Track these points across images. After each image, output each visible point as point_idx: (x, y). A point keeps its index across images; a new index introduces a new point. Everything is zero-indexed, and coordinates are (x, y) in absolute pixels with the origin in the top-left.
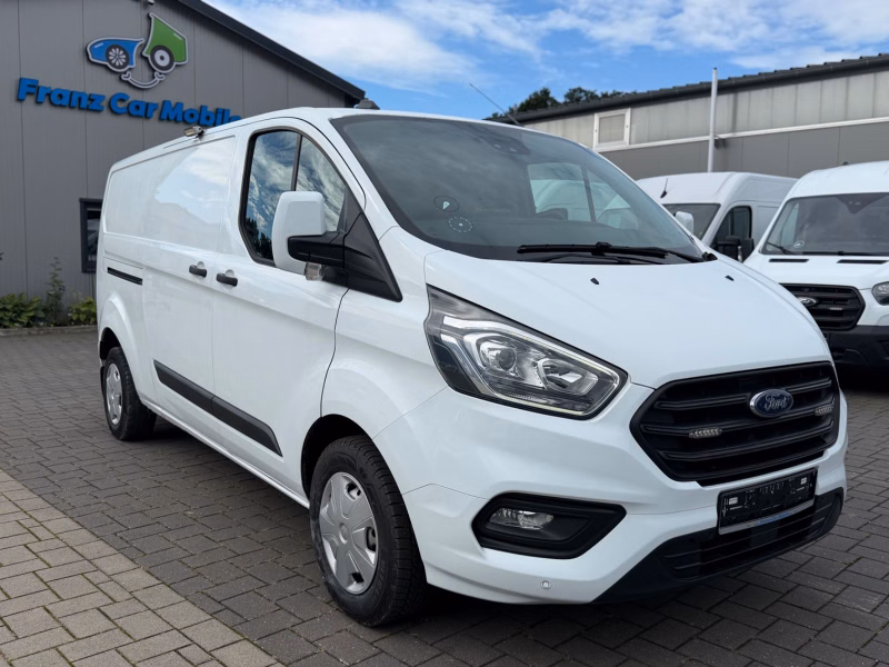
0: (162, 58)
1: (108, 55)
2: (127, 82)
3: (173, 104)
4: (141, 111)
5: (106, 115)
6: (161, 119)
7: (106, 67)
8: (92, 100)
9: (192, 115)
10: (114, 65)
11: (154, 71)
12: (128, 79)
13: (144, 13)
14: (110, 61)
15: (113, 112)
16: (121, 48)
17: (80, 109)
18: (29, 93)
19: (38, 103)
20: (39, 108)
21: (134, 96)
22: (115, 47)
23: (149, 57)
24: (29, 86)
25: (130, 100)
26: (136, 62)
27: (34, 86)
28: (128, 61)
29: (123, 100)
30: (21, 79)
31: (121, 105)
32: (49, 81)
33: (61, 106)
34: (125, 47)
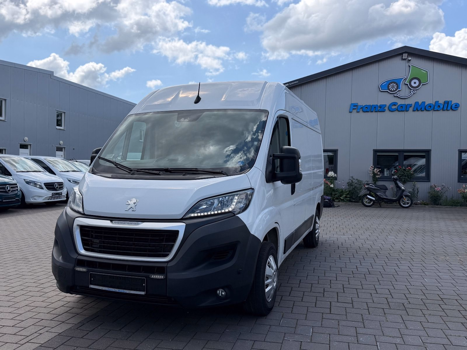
0: (415, 83)
1: (388, 87)
2: (397, 96)
3: (420, 103)
4: (404, 108)
5: (387, 113)
6: (413, 111)
7: (387, 91)
8: (381, 107)
9: (430, 106)
10: (391, 91)
11: (412, 89)
12: (398, 96)
13: (407, 65)
14: (389, 89)
15: (391, 110)
16: (394, 83)
17: (375, 112)
18: (353, 109)
19: (357, 112)
20: (358, 114)
21: (400, 102)
22: (392, 83)
23: (408, 84)
24: (354, 106)
25: (399, 104)
26: (402, 87)
27: (357, 106)
28: (398, 87)
29: (395, 105)
30: (352, 104)
31: (394, 107)
32: (362, 103)
33: (367, 112)
34: (397, 82)
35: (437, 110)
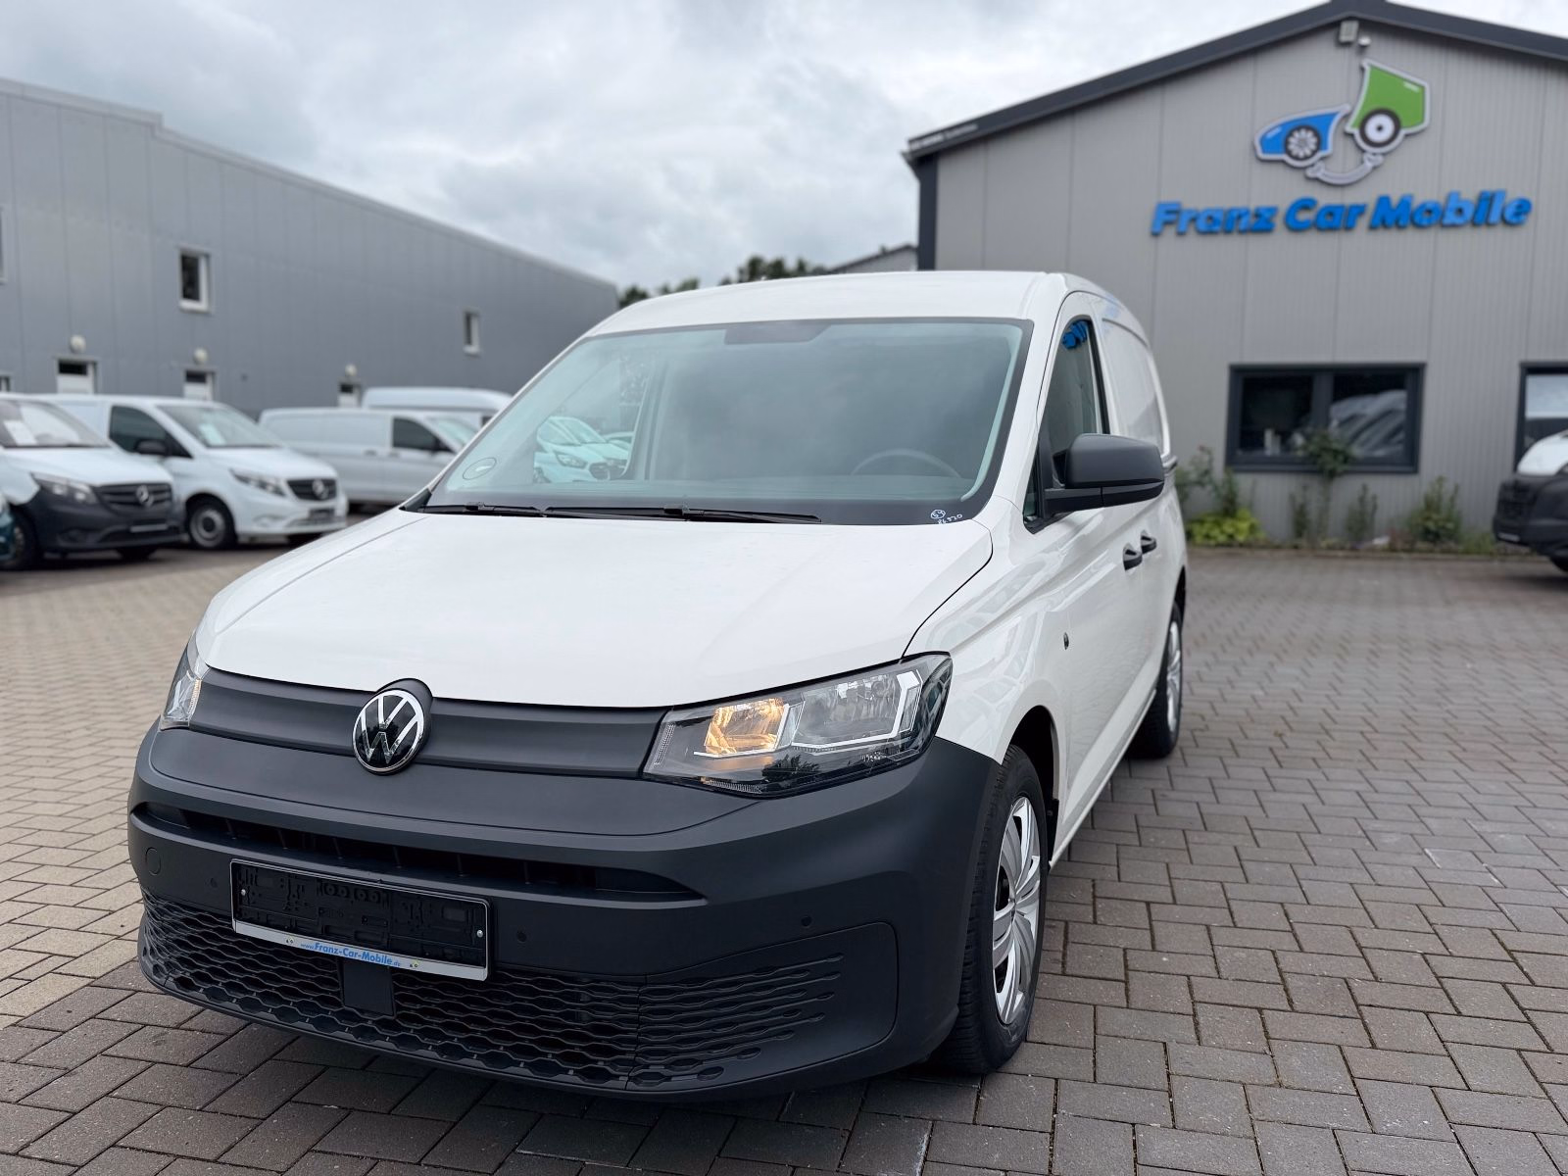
0: (1380, 128)
1: (1287, 143)
3: (1395, 200)
4: (1338, 220)
5: (1281, 236)
6: (1372, 227)
8: (1259, 217)
9: (1430, 212)
10: (1296, 158)
12: (1319, 175)
13: (1355, 63)
16: (1308, 128)
17: (1242, 232)
18: (1167, 223)
20: (1181, 240)
21: (1325, 198)
22: (1298, 129)
23: (1356, 132)
24: (1169, 212)
25: (1321, 205)
26: (1336, 144)
27: (1175, 212)
29: (1310, 209)
30: (1159, 206)
31: (1304, 216)
32: (1198, 200)
33: (1210, 232)
35: (1454, 226)
